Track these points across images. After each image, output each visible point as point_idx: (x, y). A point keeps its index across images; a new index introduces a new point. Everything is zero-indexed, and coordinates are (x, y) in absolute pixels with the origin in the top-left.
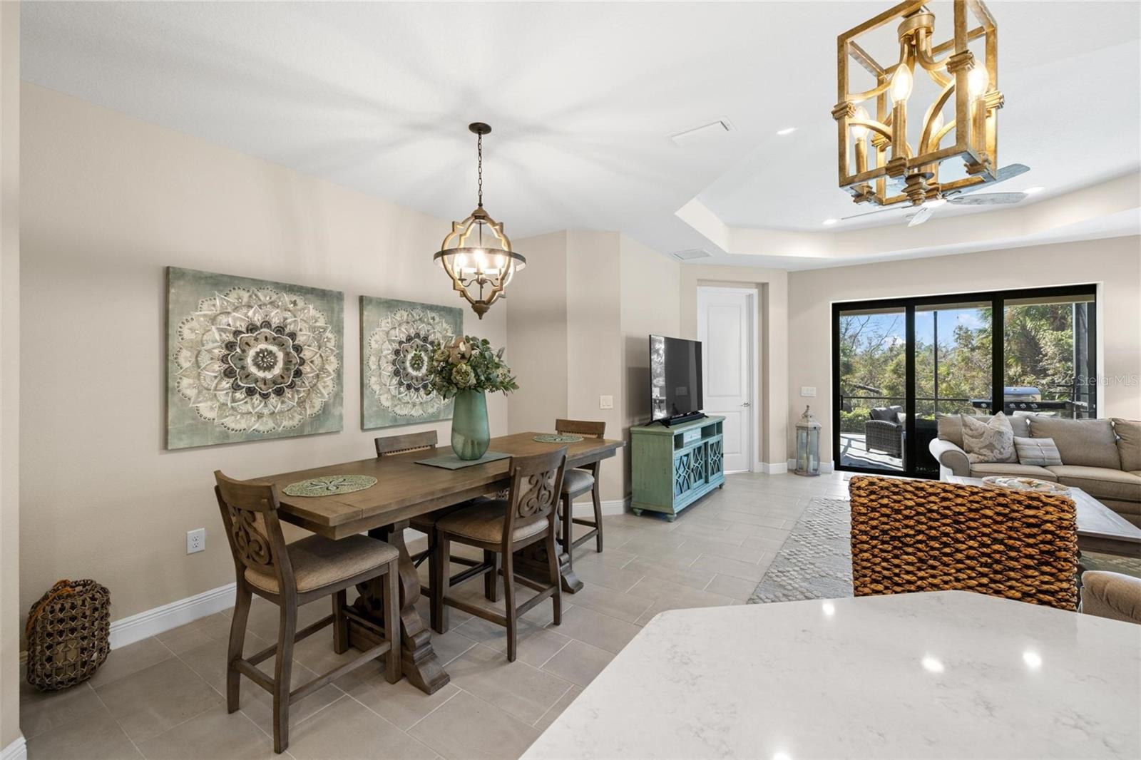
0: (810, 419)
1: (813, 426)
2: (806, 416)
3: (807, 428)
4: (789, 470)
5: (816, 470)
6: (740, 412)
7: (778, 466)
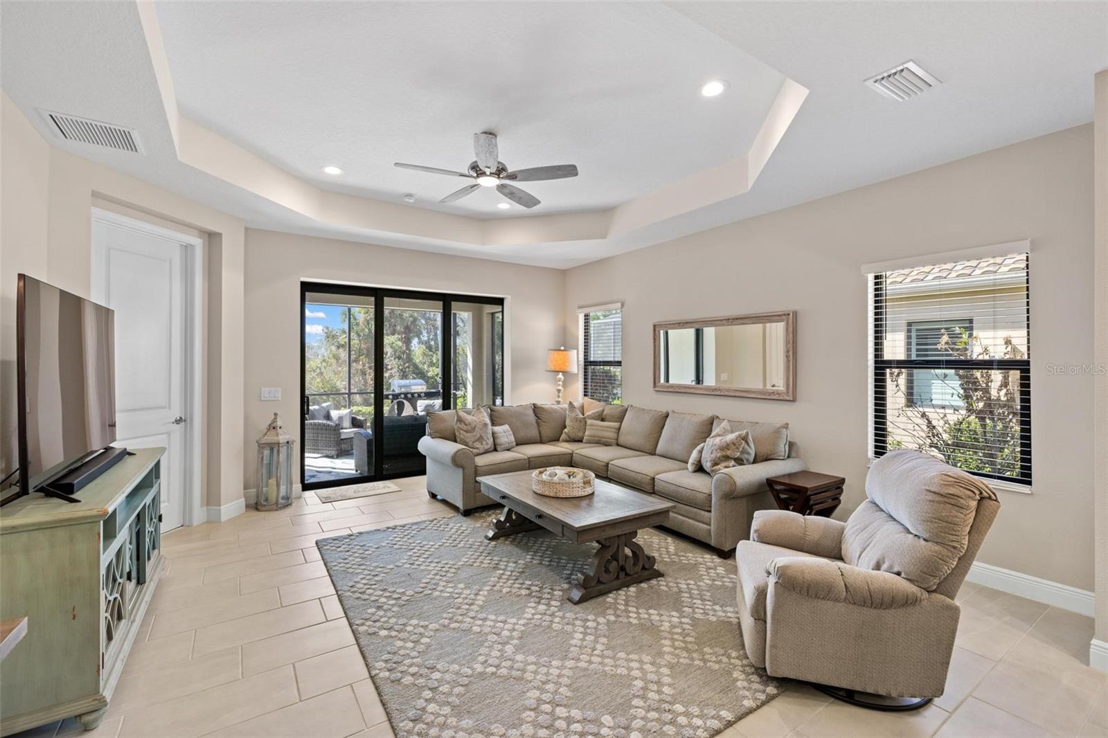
0: (279, 431)
1: (285, 441)
2: (273, 427)
3: (279, 444)
4: (248, 506)
5: (287, 498)
6: (169, 434)
7: (232, 506)
